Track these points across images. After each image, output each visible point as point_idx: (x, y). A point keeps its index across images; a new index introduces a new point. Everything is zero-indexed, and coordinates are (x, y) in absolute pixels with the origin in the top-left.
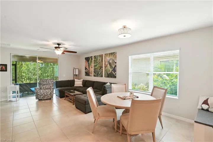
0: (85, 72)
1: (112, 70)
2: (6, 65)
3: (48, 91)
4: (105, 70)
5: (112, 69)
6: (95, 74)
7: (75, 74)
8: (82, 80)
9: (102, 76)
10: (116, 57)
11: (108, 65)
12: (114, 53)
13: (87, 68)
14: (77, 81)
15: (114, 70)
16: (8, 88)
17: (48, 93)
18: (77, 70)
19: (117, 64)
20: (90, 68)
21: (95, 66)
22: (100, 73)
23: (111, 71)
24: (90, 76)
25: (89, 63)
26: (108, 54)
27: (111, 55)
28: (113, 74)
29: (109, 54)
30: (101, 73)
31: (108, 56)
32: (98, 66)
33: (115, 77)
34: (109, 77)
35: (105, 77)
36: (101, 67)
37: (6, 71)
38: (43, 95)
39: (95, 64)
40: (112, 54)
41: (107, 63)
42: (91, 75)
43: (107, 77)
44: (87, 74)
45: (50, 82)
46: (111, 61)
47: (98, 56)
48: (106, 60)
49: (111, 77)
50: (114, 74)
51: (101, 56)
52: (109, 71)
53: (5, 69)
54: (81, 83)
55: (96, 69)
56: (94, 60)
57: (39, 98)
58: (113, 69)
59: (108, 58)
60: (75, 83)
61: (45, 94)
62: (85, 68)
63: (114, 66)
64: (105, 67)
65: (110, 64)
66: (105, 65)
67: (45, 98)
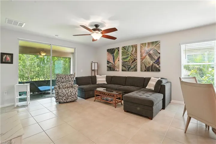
0: (107, 66)
1: (154, 63)
3: (72, 91)
4: (142, 63)
5: (154, 61)
6: (124, 68)
8: (105, 76)
9: (136, 70)
10: (159, 47)
11: (147, 57)
12: (156, 42)
13: (111, 61)
14: (100, 78)
15: (158, 62)
16: (15, 87)
17: (72, 93)
18: (96, 64)
19: (162, 56)
20: (116, 61)
21: (123, 59)
22: (132, 66)
23: (151, 64)
24: (116, 71)
25: (113, 56)
26: (146, 43)
27: (151, 45)
28: (156, 67)
29: (149, 43)
30: (134, 67)
31: (147, 45)
32: (128, 59)
33: (159, 70)
35: (141, 71)
36: (135, 60)
37: (11, 62)
38: (66, 96)
39: (125, 57)
40: (153, 43)
41: (144, 55)
42: (118, 70)
43: (145, 71)
44: (110, 68)
46: (151, 52)
47: (129, 46)
48: (143, 51)
49: (152, 71)
50: (158, 66)
51: (135, 46)
52: (149, 63)
53: (10, 61)
54: (105, 79)
55: (126, 62)
56: (122, 52)
57: (61, 100)
58: (156, 61)
59: (147, 49)
60: (97, 80)
61: (69, 94)
62: (108, 61)
63: (156, 58)
64: (142, 59)
65: (150, 55)
66: (141, 56)
67: (69, 100)
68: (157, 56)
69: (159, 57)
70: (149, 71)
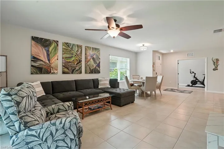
1: (97, 66)
4: (87, 65)
5: (97, 65)
9: (81, 73)
10: (100, 54)
11: (92, 60)
12: (98, 49)
15: (99, 65)
19: (101, 61)
21: (65, 58)
22: (77, 68)
23: (94, 67)
26: (90, 47)
28: (98, 70)
30: (80, 69)
31: (91, 49)
32: (73, 59)
33: (99, 72)
34: (92, 73)
35: (86, 73)
36: (80, 61)
39: (67, 56)
40: (96, 49)
41: (89, 58)
42: (56, 72)
43: (90, 73)
44: (41, 70)
46: (95, 56)
47: (74, 45)
48: (88, 54)
49: (95, 73)
50: (99, 69)
51: (80, 47)
52: (93, 66)
55: (70, 62)
56: (63, 48)
58: (98, 65)
59: (91, 53)
62: (34, 58)
63: (98, 62)
64: (87, 62)
65: (93, 59)
66: (86, 58)
68: (98, 60)
69: (100, 62)
70: (93, 73)
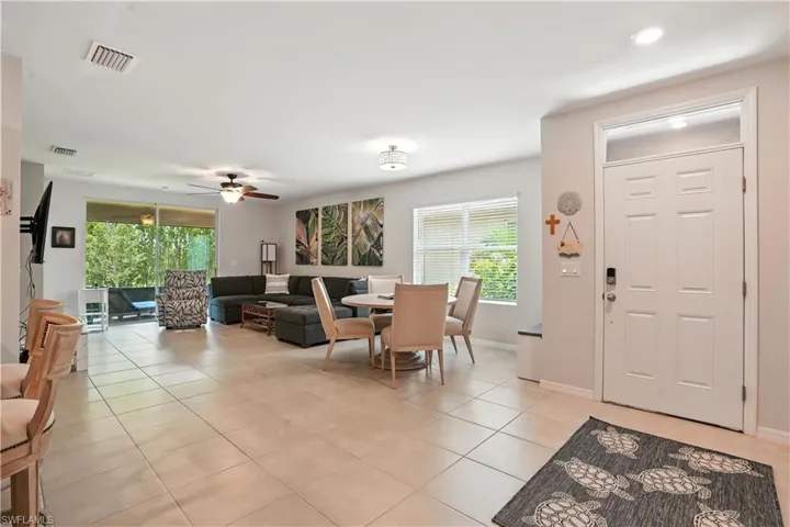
0: (297, 253)
1: (372, 246)
2: (72, 230)
3: (193, 304)
4: (355, 246)
5: (373, 243)
6: (325, 258)
7: (264, 259)
8: (288, 275)
9: (345, 263)
10: (382, 211)
11: (363, 232)
12: (377, 200)
13: (304, 241)
14: (274, 280)
15: (378, 245)
16: (79, 293)
17: (194, 310)
18: (272, 249)
19: (385, 231)
20: (313, 242)
21: (325, 236)
22: (339, 254)
23: (368, 249)
24: (312, 263)
25: (307, 228)
26: (360, 202)
27: (368, 206)
28: (375, 256)
29: (365, 202)
30: (342, 255)
31: (362, 207)
32: (333, 235)
33: (380, 264)
34: (364, 264)
35: (353, 264)
36: (343, 239)
37: (72, 245)
38: (181, 314)
39: (327, 231)
40: (371, 202)
41: (358, 228)
42: (314, 261)
43: (359, 264)
44: (303, 259)
45: (197, 281)
46: (369, 222)
47: (334, 207)
48: (356, 218)
49: (370, 264)
50: (378, 255)
51: (343, 208)
52: (365, 247)
53: (68, 242)
54: (285, 284)
55: (328, 243)
56: (323, 219)
57: (170, 322)
58: (375, 243)
59: (362, 214)
60: (268, 284)
61: (187, 311)
62: (297, 241)
63: (376, 235)
64: (354, 237)
65: (366, 228)
66: (353, 231)
67: (186, 323)
68: (377, 231)
69: (381, 235)
